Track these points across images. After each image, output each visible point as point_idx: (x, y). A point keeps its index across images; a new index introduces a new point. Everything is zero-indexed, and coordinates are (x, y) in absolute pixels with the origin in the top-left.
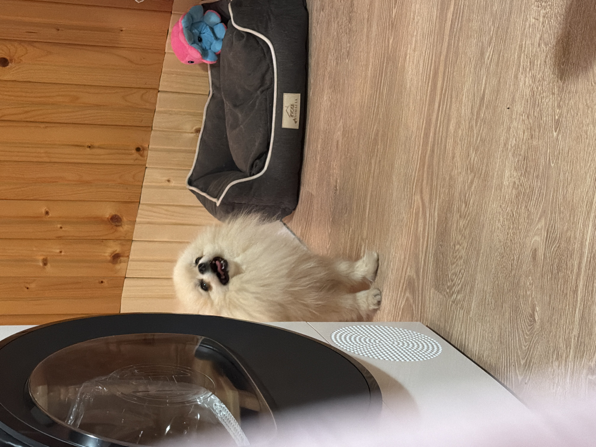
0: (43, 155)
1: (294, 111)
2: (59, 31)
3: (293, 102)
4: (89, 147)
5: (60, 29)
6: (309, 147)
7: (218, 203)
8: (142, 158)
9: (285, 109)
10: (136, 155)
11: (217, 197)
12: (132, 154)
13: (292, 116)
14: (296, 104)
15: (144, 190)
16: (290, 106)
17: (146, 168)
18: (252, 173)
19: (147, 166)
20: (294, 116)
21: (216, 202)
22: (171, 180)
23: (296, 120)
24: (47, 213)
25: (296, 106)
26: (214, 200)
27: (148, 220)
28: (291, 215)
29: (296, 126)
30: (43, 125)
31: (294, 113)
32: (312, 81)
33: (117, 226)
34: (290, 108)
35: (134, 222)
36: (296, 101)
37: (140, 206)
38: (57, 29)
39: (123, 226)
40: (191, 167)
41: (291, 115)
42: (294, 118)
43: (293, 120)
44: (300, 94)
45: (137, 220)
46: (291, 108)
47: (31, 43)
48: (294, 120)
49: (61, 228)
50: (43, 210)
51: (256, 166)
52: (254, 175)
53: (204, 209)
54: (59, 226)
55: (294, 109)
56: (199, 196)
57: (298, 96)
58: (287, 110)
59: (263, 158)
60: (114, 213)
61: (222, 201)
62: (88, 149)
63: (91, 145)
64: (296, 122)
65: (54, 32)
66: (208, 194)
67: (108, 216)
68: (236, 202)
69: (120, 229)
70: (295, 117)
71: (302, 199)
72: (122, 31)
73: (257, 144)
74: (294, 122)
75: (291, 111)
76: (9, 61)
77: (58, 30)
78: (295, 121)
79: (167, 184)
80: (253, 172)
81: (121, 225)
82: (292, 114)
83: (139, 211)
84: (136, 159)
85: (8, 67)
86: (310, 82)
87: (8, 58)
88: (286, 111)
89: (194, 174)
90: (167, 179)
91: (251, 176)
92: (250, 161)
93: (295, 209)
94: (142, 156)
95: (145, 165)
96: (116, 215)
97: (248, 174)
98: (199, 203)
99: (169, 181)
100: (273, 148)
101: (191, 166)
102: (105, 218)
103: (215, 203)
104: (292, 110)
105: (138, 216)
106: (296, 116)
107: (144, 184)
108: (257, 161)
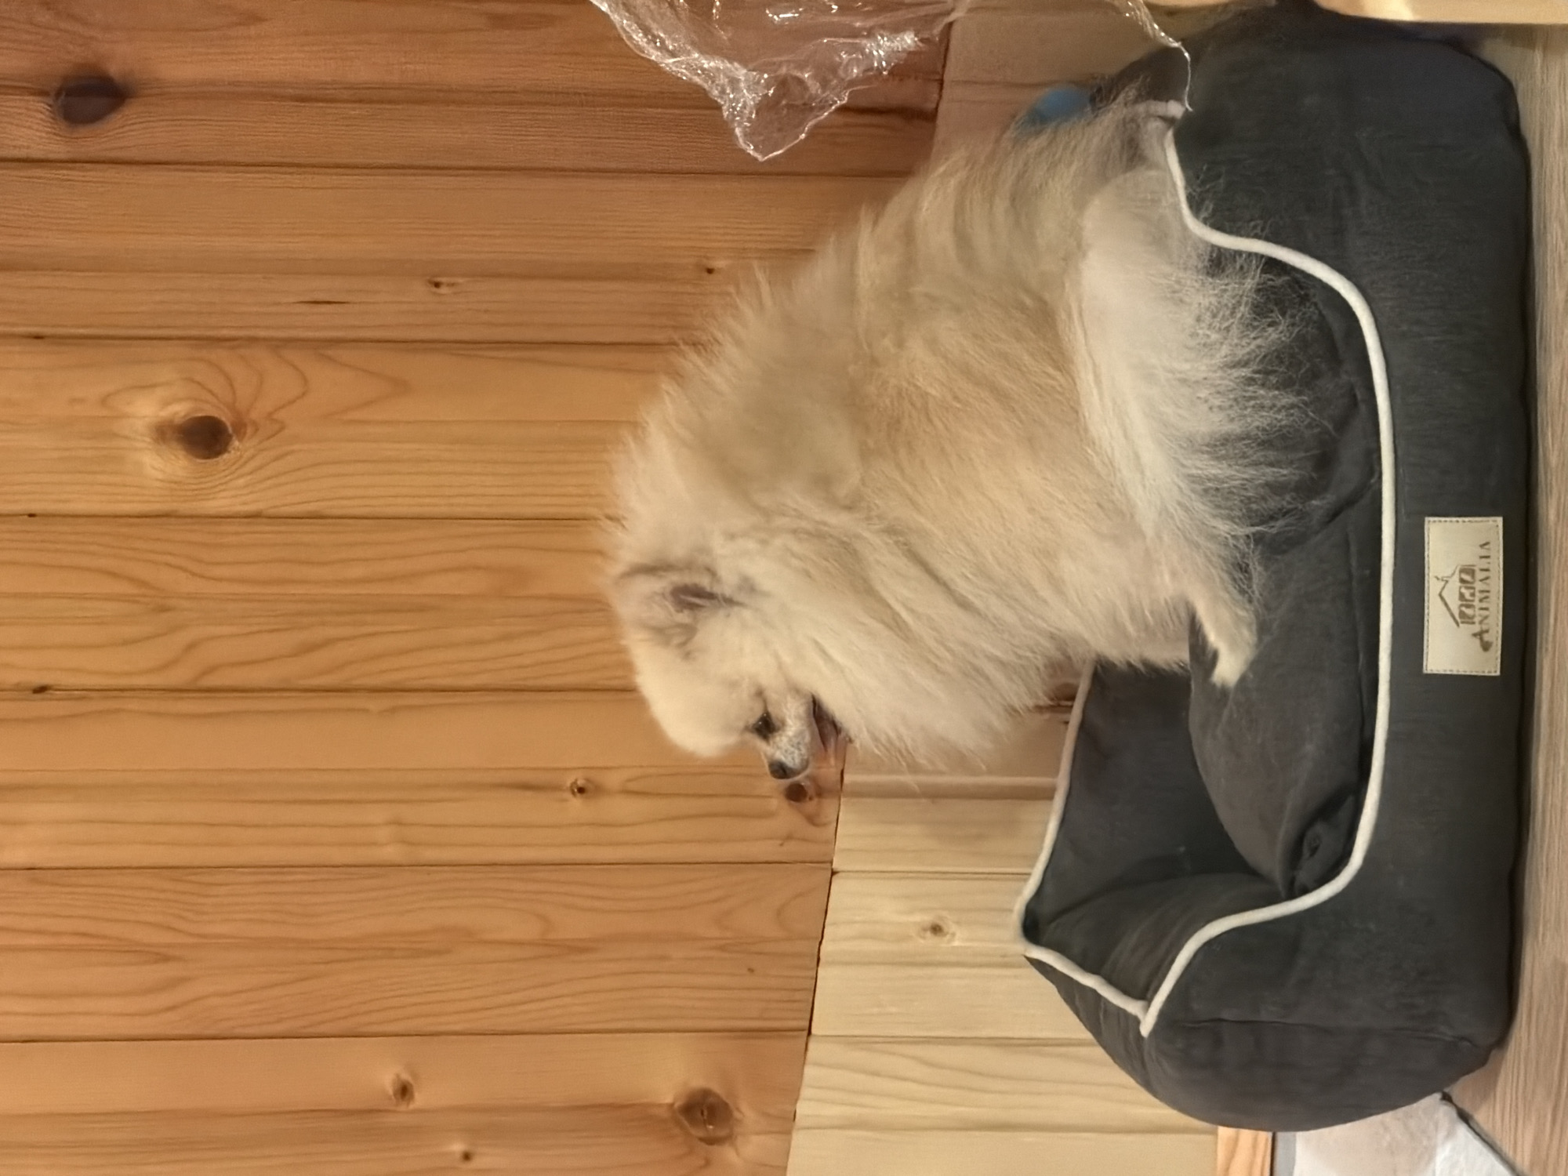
0: (383, 834)
1: (1478, 595)
2: (443, 290)
3: (1470, 557)
4: (581, 790)
5: (443, 280)
6: (1553, 754)
7: (1147, 1025)
8: (811, 831)
9: (1432, 588)
10: (787, 817)
11: (1144, 994)
12: (768, 815)
13: (1465, 619)
14: (1484, 564)
15: (828, 978)
16: (1456, 578)
17: (833, 873)
18: (1297, 884)
19: (836, 866)
20: (1477, 620)
21: (1140, 1016)
22: (950, 927)
23: (1486, 637)
24: (404, 1091)
25: (1484, 574)
26: (1132, 1007)
27: (857, 1111)
28: (1488, 1066)
29: (1490, 665)
30: (375, 704)
31: (1476, 603)
32: (1554, 459)
33: (711, 1141)
34: (1455, 583)
35: (786, 1123)
36: (1484, 552)
37: (811, 1046)
38: (430, 282)
39: (739, 1140)
40: (1032, 866)
41: (1462, 614)
42: (1477, 628)
43: (1475, 635)
44: (1500, 520)
45: (803, 1108)
46: (1462, 581)
47: (323, 347)
48: (1479, 635)
49: (467, 1157)
50: (386, 1078)
51: (1314, 851)
52: (1305, 891)
53: (1099, 1052)
54: (458, 1147)
55: (1479, 586)
56: (1069, 991)
57: (1492, 527)
58: (1444, 594)
59: (1343, 814)
60: (698, 1082)
61: (1163, 1014)
62: (576, 803)
63: (588, 780)
64: (1486, 646)
65: (419, 290)
66: (1111, 981)
67: (669, 1100)
68: (1226, 1014)
69: (727, 1154)
70: (1481, 622)
71: (1531, 995)
72: (710, 271)
73: (1309, 748)
74: (1477, 641)
75: (1462, 596)
76: (230, 430)
77: (437, 285)
78: (1481, 639)
79: (930, 941)
80: (1302, 876)
81: (729, 1139)
82: (1469, 612)
83: (809, 1072)
84: (789, 837)
85: (225, 456)
86: (1547, 464)
87: (226, 418)
88: (1440, 595)
89: (1049, 889)
90: (927, 918)
91: (1293, 894)
92: (1285, 830)
93: (1501, 1040)
94: (812, 820)
95: (831, 862)
96: (706, 1093)
97: (1281, 887)
98: (1073, 1027)
99: (936, 929)
100: (1387, 769)
101: (1033, 859)
102: (660, 1105)
103: (1137, 1022)
104: (1467, 593)
105: (805, 1092)
106: (1486, 617)
107: (826, 947)
108: (1319, 828)
